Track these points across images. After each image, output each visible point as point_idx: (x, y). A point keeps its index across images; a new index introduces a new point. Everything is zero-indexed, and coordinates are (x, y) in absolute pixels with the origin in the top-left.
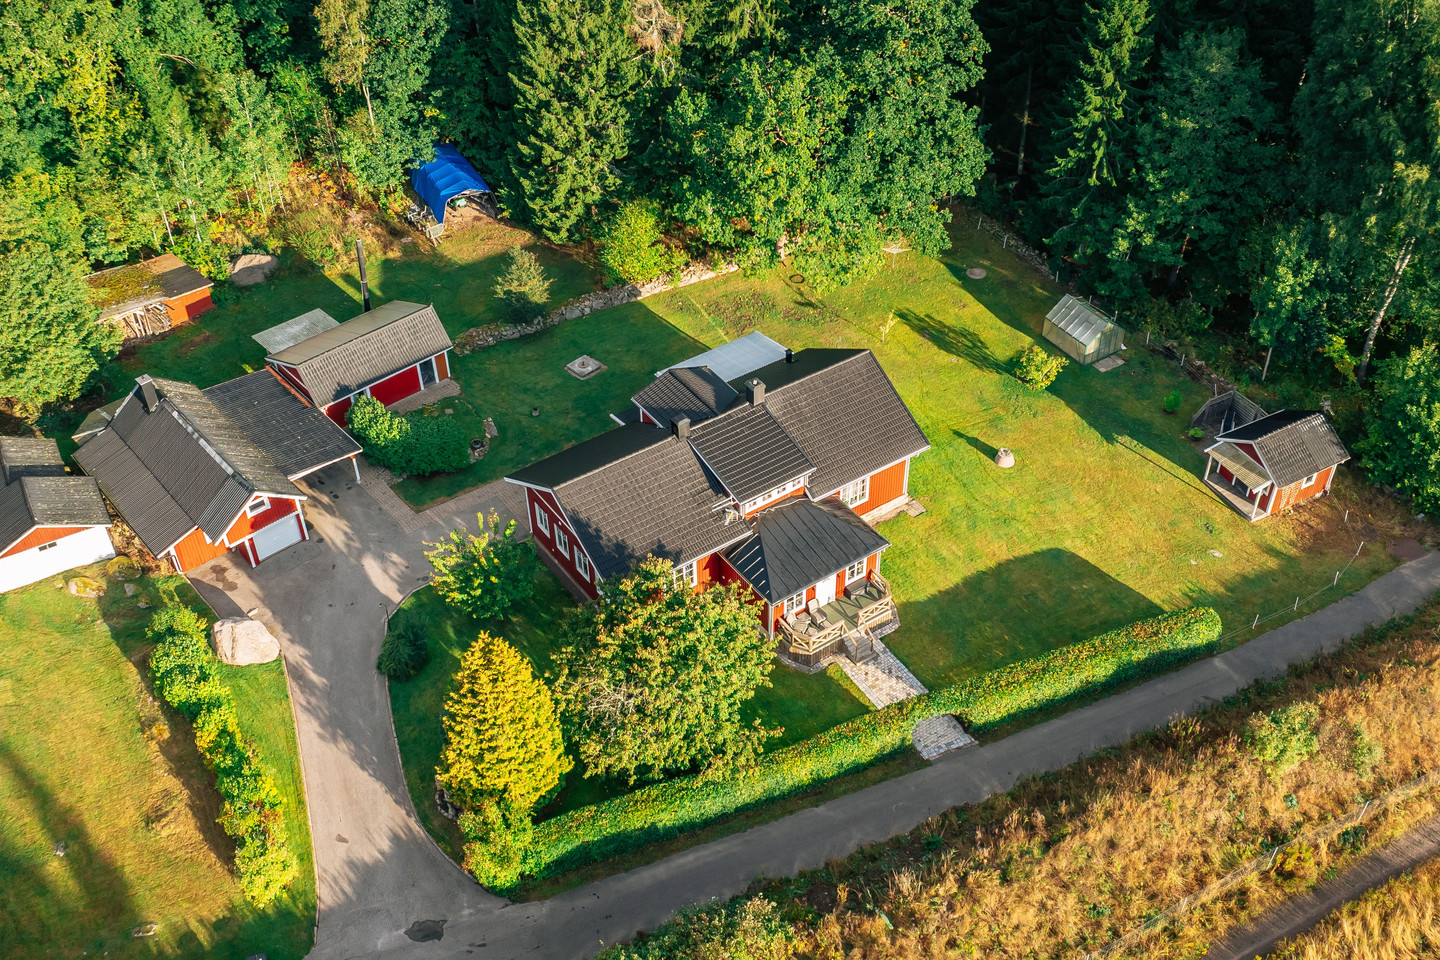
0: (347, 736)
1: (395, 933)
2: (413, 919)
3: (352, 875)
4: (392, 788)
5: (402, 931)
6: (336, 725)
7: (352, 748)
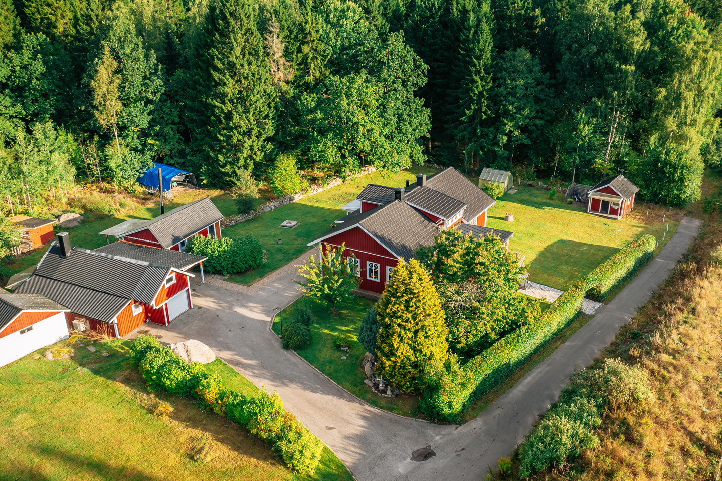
0: (292, 381)
1: (405, 462)
2: (410, 452)
3: (353, 443)
4: (341, 396)
5: (409, 460)
6: (280, 378)
7: (300, 385)
